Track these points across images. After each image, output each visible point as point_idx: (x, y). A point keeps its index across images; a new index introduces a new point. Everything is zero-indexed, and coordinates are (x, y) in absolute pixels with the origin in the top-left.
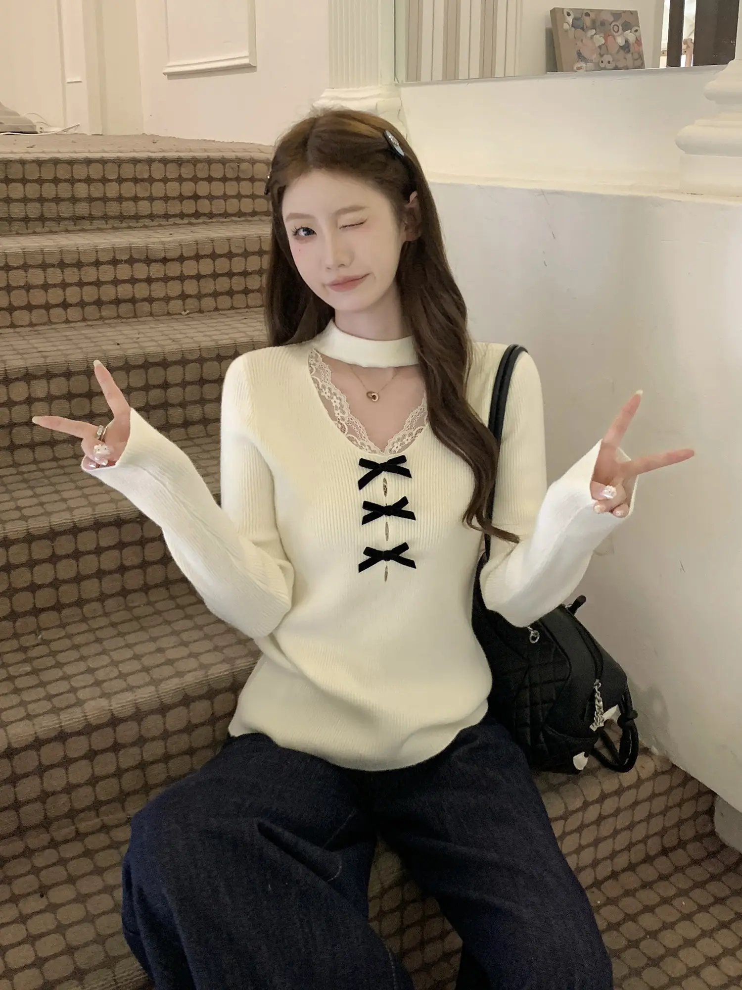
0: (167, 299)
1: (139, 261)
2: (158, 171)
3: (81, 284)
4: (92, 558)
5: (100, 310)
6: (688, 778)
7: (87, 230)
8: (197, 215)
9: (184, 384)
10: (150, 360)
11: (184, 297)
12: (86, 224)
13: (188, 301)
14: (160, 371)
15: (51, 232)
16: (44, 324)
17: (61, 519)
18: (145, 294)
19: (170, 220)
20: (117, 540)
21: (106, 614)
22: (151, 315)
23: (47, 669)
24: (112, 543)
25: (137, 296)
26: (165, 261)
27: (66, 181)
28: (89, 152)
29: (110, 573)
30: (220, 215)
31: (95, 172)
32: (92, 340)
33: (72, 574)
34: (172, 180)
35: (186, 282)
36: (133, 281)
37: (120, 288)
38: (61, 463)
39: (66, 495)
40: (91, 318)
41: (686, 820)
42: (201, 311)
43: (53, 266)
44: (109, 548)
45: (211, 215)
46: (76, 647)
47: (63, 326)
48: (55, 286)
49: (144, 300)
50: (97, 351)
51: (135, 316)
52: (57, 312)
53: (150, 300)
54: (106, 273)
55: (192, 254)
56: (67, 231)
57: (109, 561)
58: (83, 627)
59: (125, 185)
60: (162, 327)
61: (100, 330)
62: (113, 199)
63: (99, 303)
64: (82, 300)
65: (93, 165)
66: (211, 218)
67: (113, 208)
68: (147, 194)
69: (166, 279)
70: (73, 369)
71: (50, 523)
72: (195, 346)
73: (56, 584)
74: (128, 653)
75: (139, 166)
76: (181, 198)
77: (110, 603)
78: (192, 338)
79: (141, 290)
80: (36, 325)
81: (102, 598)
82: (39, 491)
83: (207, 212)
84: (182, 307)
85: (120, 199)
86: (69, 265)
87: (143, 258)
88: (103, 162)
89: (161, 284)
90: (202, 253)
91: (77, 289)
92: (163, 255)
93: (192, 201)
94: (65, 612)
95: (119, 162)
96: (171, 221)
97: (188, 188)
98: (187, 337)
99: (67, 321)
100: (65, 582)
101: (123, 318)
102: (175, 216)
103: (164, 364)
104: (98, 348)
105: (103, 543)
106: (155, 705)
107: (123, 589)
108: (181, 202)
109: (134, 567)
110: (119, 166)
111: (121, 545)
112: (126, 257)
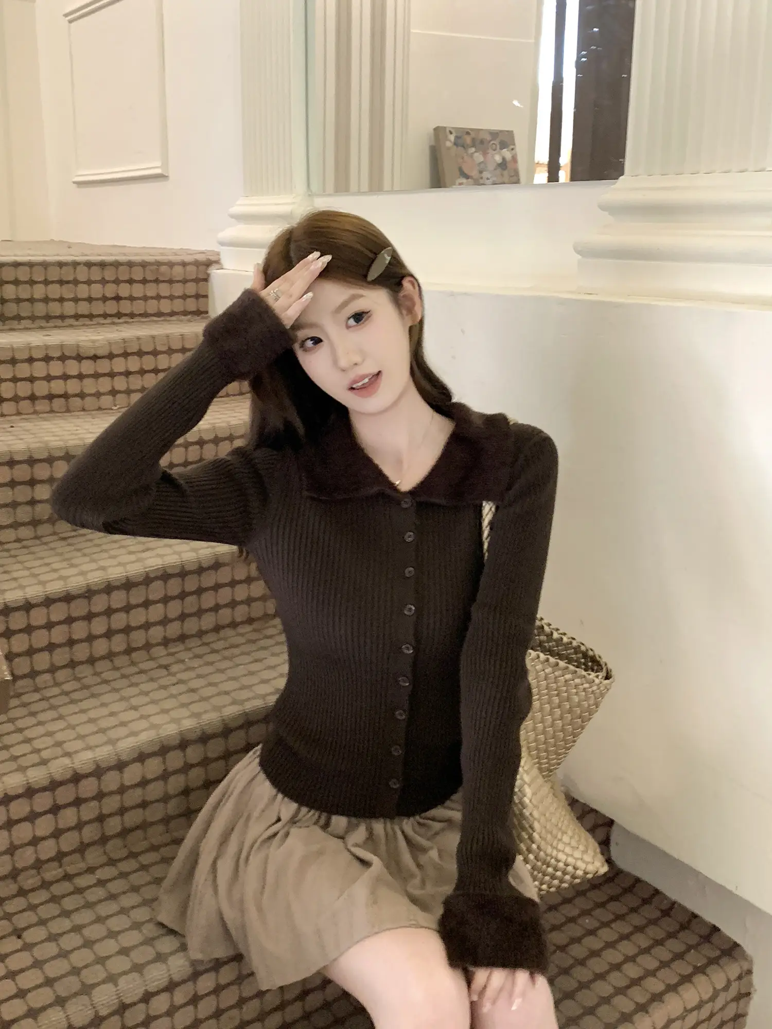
0: (98, 395)
1: (70, 358)
2: (82, 274)
3: (15, 380)
4: (44, 632)
5: (34, 405)
7: (17, 329)
8: (119, 315)
11: (114, 392)
12: (15, 324)
13: (118, 396)
17: (15, 596)
18: (77, 390)
19: (93, 320)
20: (66, 615)
21: (57, 684)
22: (84, 410)
23: (8, 734)
24: (62, 618)
25: (69, 392)
26: (95, 358)
28: (16, 255)
29: (60, 646)
30: (141, 315)
31: (23, 274)
32: (30, 431)
33: (24, 647)
34: (97, 282)
35: (116, 379)
36: (65, 377)
37: (53, 384)
38: (6, 546)
39: (14, 575)
40: (26, 411)
45: (132, 315)
46: (33, 714)
49: (76, 395)
50: (38, 442)
51: (69, 411)
53: (82, 395)
54: (39, 369)
55: (121, 351)
57: (59, 635)
58: (37, 696)
59: (51, 287)
60: (97, 421)
61: (37, 423)
62: (40, 300)
64: (16, 395)
65: (20, 268)
66: (132, 318)
67: (40, 309)
68: (72, 296)
69: (96, 376)
70: (16, 458)
71: (4, 599)
74: (83, 718)
75: (64, 268)
76: (105, 299)
77: (61, 675)
79: (73, 386)
81: (53, 670)
83: (128, 312)
84: (113, 403)
85: (46, 300)
87: (74, 355)
88: (31, 265)
89: (92, 380)
90: (129, 351)
91: (11, 384)
92: (93, 353)
93: (114, 302)
95: (45, 265)
96: (95, 320)
97: (110, 290)
100: (19, 655)
101: (57, 413)
102: (99, 316)
104: (38, 439)
105: (54, 618)
106: (113, 762)
107: (72, 661)
108: (104, 302)
109: (81, 641)
110: (46, 269)
111: (70, 620)
112: (57, 354)
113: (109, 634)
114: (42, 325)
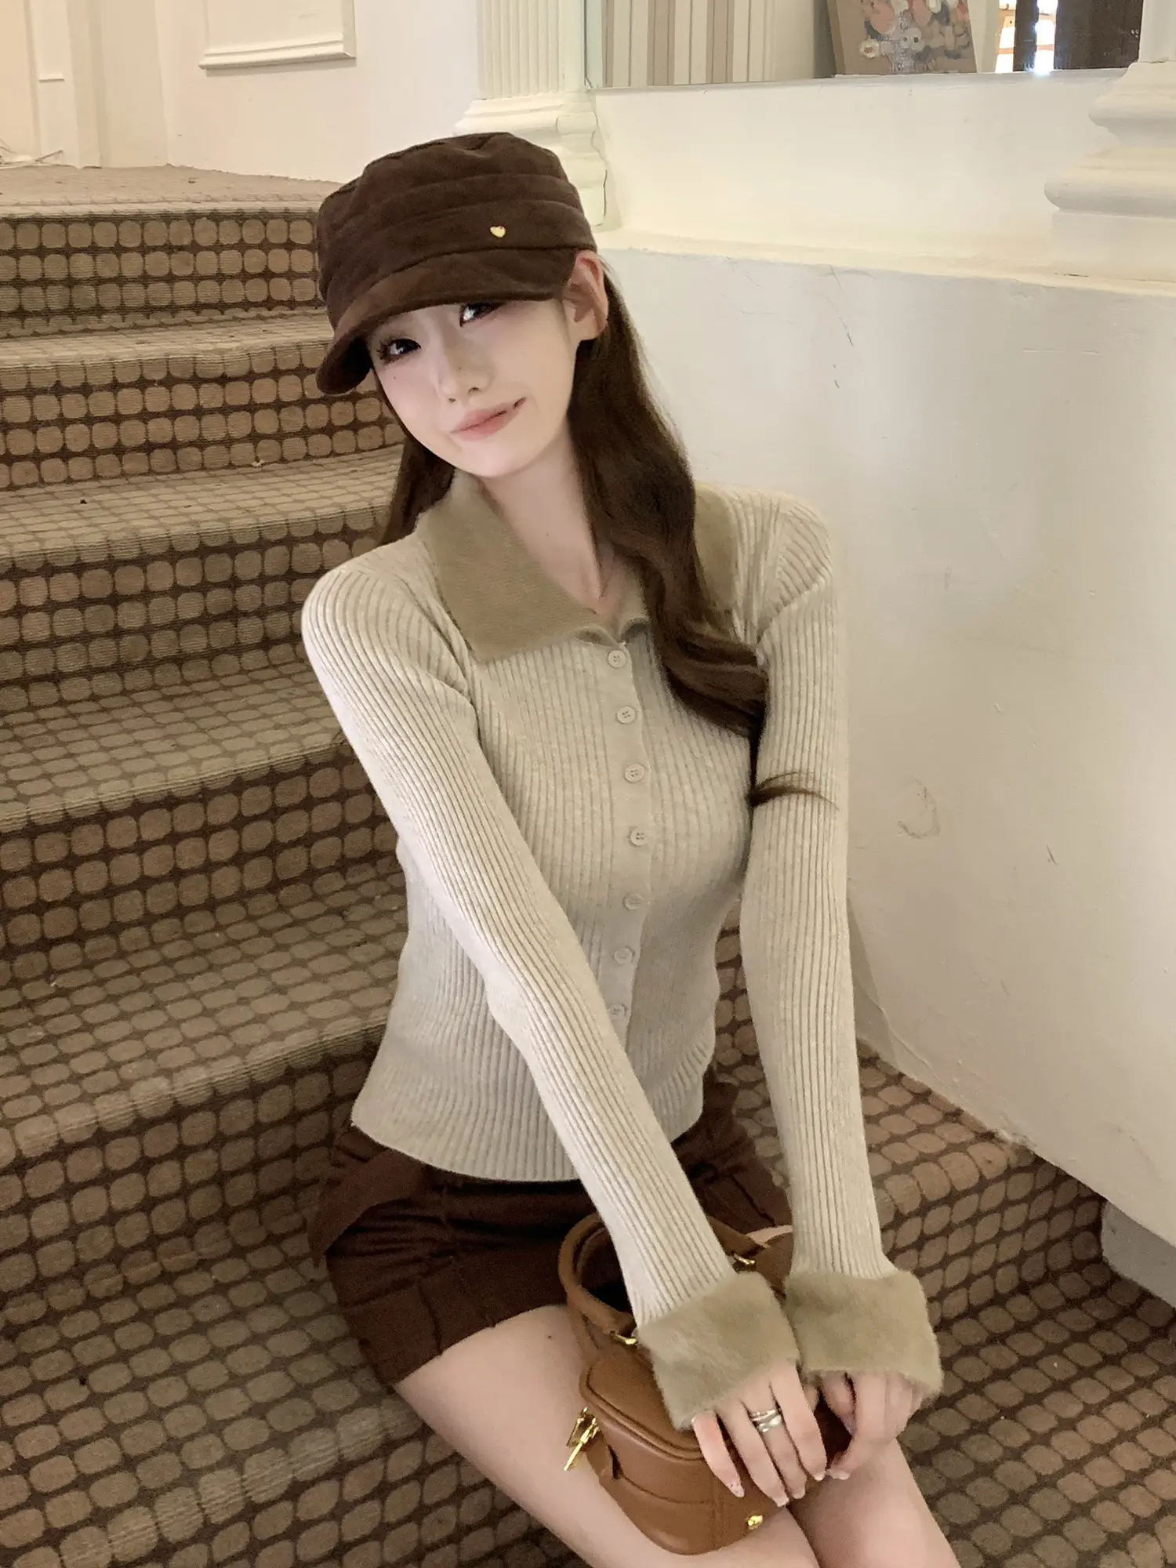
0: (228, 442)
1: (181, 381)
2: (205, 234)
3: (89, 420)
4: (132, 858)
5: (121, 461)
6: (1061, 1177)
7: (95, 330)
8: (269, 303)
9: (262, 580)
10: (210, 543)
11: (255, 437)
12: (92, 322)
13: (262, 444)
14: (225, 559)
15: (36, 335)
16: (33, 485)
17: (81, 799)
18: (193, 435)
19: (226, 312)
20: (169, 830)
21: (154, 945)
22: (203, 468)
23: (69, 1033)
24: (161, 834)
25: (180, 438)
26: (223, 380)
27: (57, 251)
28: (93, 203)
29: (158, 880)
31: (104, 236)
32: (113, 510)
33: (99, 884)
34: (231, 247)
35: (259, 415)
36: (173, 414)
37: (152, 425)
38: (73, 708)
39: (83, 760)
40: (107, 474)
41: (1057, 1240)
42: (283, 460)
43: (44, 391)
44: (157, 843)
45: (292, 304)
46: (113, 999)
47: (64, 488)
48: (47, 424)
49: (191, 444)
50: (123, 530)
51: (178, 470)
52: (51, 467)
53: (201, 444)
54: (130, 401)
55: (268, 369)
56: (62, 333)
57: (155, 863)
58: (121, 966)
59: (151, 257)
60: (224, 488)
61: (125, 495)
62: (134, 280)
63: (119, 450)
64: (92, 446)
65: (99, 225)
66: (292, 309)
67: (135, 295)
68: (189, 272)
69: (225, 410)
70: (87, 558)
71: (64, 805)
72: (279, 518)
73: (75, 901)
74: (194, 1007)
75: (174, 225)
76: (245, 276)
77: (161, 929)
78: (273, 505)
79: (186, 429)
80: (19, 488)
81: (148, 920)
82: (41, 754)
83: (285, 298)
84: (253, 456)
85: (145, 279)
86: (70, 391)
87: (188, 376)
88: (117, 220)
89: (218, 419)
90: (282, 367)
91: (83, 428)
92: (220, 372)
93: (261, 282)
94: (91, 944)
95: (141, 219)
96: (229, 313)
97: (254, 261)
98: (266, 504)
99: (69, 481)
100: (91, 897)
101: (159, 474)
102: (235, 305)
103: (232, 549)
104: (123, 525)
105: (148, 835)
106: (242, 1085)
107: (179, 905)
108: (244, 282)
109: (193, 871)
110: (142, 226)
111: (174, 838)
112: (160, 376)
113: (239, 859)
114: (139, 322)
